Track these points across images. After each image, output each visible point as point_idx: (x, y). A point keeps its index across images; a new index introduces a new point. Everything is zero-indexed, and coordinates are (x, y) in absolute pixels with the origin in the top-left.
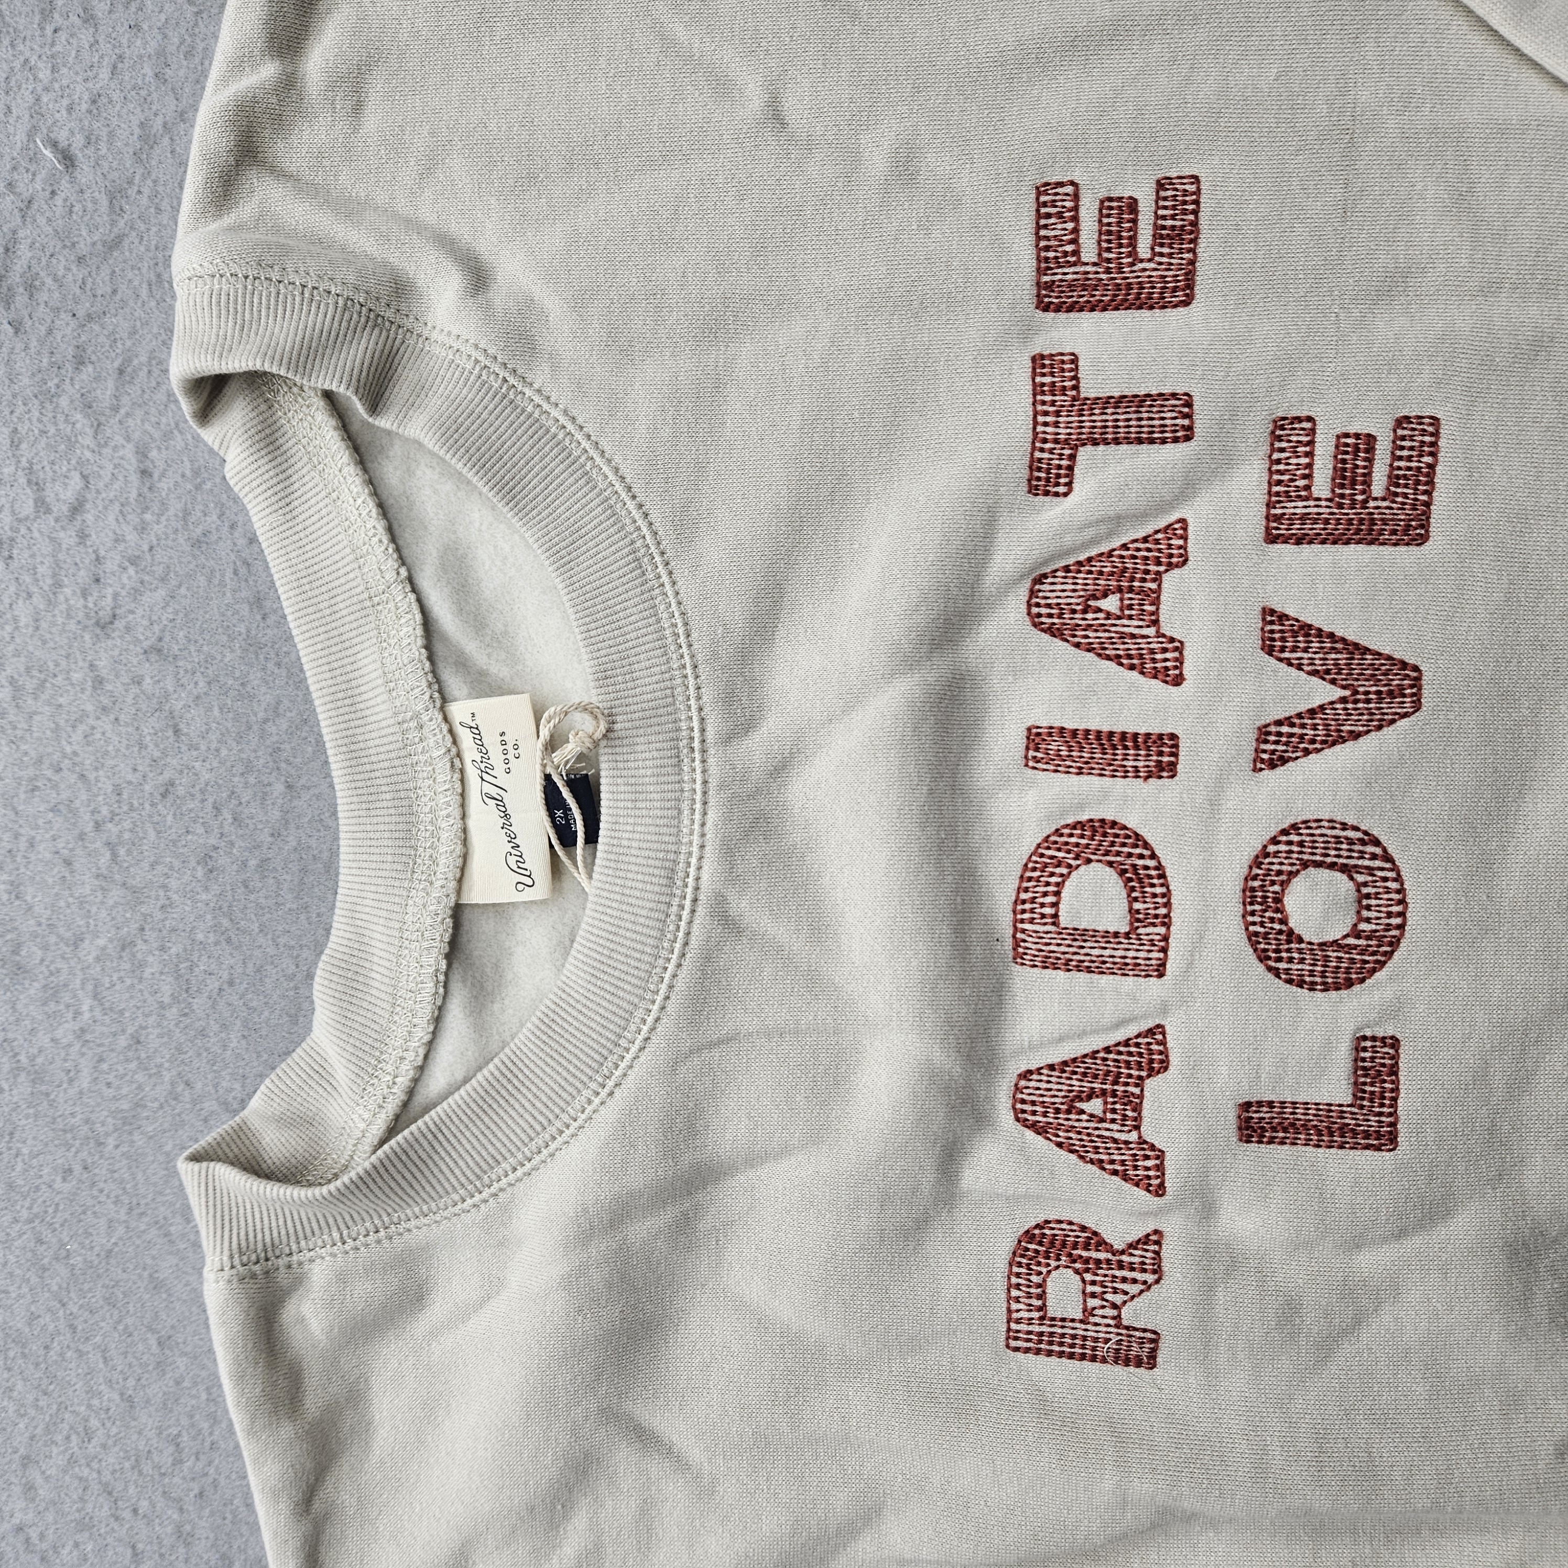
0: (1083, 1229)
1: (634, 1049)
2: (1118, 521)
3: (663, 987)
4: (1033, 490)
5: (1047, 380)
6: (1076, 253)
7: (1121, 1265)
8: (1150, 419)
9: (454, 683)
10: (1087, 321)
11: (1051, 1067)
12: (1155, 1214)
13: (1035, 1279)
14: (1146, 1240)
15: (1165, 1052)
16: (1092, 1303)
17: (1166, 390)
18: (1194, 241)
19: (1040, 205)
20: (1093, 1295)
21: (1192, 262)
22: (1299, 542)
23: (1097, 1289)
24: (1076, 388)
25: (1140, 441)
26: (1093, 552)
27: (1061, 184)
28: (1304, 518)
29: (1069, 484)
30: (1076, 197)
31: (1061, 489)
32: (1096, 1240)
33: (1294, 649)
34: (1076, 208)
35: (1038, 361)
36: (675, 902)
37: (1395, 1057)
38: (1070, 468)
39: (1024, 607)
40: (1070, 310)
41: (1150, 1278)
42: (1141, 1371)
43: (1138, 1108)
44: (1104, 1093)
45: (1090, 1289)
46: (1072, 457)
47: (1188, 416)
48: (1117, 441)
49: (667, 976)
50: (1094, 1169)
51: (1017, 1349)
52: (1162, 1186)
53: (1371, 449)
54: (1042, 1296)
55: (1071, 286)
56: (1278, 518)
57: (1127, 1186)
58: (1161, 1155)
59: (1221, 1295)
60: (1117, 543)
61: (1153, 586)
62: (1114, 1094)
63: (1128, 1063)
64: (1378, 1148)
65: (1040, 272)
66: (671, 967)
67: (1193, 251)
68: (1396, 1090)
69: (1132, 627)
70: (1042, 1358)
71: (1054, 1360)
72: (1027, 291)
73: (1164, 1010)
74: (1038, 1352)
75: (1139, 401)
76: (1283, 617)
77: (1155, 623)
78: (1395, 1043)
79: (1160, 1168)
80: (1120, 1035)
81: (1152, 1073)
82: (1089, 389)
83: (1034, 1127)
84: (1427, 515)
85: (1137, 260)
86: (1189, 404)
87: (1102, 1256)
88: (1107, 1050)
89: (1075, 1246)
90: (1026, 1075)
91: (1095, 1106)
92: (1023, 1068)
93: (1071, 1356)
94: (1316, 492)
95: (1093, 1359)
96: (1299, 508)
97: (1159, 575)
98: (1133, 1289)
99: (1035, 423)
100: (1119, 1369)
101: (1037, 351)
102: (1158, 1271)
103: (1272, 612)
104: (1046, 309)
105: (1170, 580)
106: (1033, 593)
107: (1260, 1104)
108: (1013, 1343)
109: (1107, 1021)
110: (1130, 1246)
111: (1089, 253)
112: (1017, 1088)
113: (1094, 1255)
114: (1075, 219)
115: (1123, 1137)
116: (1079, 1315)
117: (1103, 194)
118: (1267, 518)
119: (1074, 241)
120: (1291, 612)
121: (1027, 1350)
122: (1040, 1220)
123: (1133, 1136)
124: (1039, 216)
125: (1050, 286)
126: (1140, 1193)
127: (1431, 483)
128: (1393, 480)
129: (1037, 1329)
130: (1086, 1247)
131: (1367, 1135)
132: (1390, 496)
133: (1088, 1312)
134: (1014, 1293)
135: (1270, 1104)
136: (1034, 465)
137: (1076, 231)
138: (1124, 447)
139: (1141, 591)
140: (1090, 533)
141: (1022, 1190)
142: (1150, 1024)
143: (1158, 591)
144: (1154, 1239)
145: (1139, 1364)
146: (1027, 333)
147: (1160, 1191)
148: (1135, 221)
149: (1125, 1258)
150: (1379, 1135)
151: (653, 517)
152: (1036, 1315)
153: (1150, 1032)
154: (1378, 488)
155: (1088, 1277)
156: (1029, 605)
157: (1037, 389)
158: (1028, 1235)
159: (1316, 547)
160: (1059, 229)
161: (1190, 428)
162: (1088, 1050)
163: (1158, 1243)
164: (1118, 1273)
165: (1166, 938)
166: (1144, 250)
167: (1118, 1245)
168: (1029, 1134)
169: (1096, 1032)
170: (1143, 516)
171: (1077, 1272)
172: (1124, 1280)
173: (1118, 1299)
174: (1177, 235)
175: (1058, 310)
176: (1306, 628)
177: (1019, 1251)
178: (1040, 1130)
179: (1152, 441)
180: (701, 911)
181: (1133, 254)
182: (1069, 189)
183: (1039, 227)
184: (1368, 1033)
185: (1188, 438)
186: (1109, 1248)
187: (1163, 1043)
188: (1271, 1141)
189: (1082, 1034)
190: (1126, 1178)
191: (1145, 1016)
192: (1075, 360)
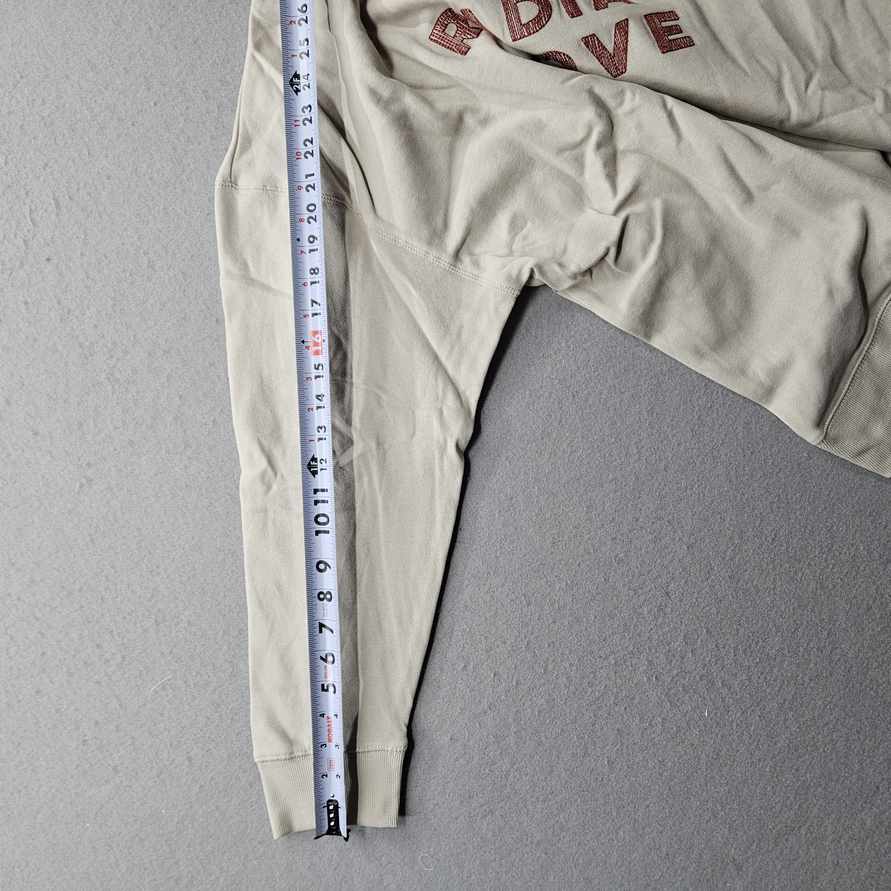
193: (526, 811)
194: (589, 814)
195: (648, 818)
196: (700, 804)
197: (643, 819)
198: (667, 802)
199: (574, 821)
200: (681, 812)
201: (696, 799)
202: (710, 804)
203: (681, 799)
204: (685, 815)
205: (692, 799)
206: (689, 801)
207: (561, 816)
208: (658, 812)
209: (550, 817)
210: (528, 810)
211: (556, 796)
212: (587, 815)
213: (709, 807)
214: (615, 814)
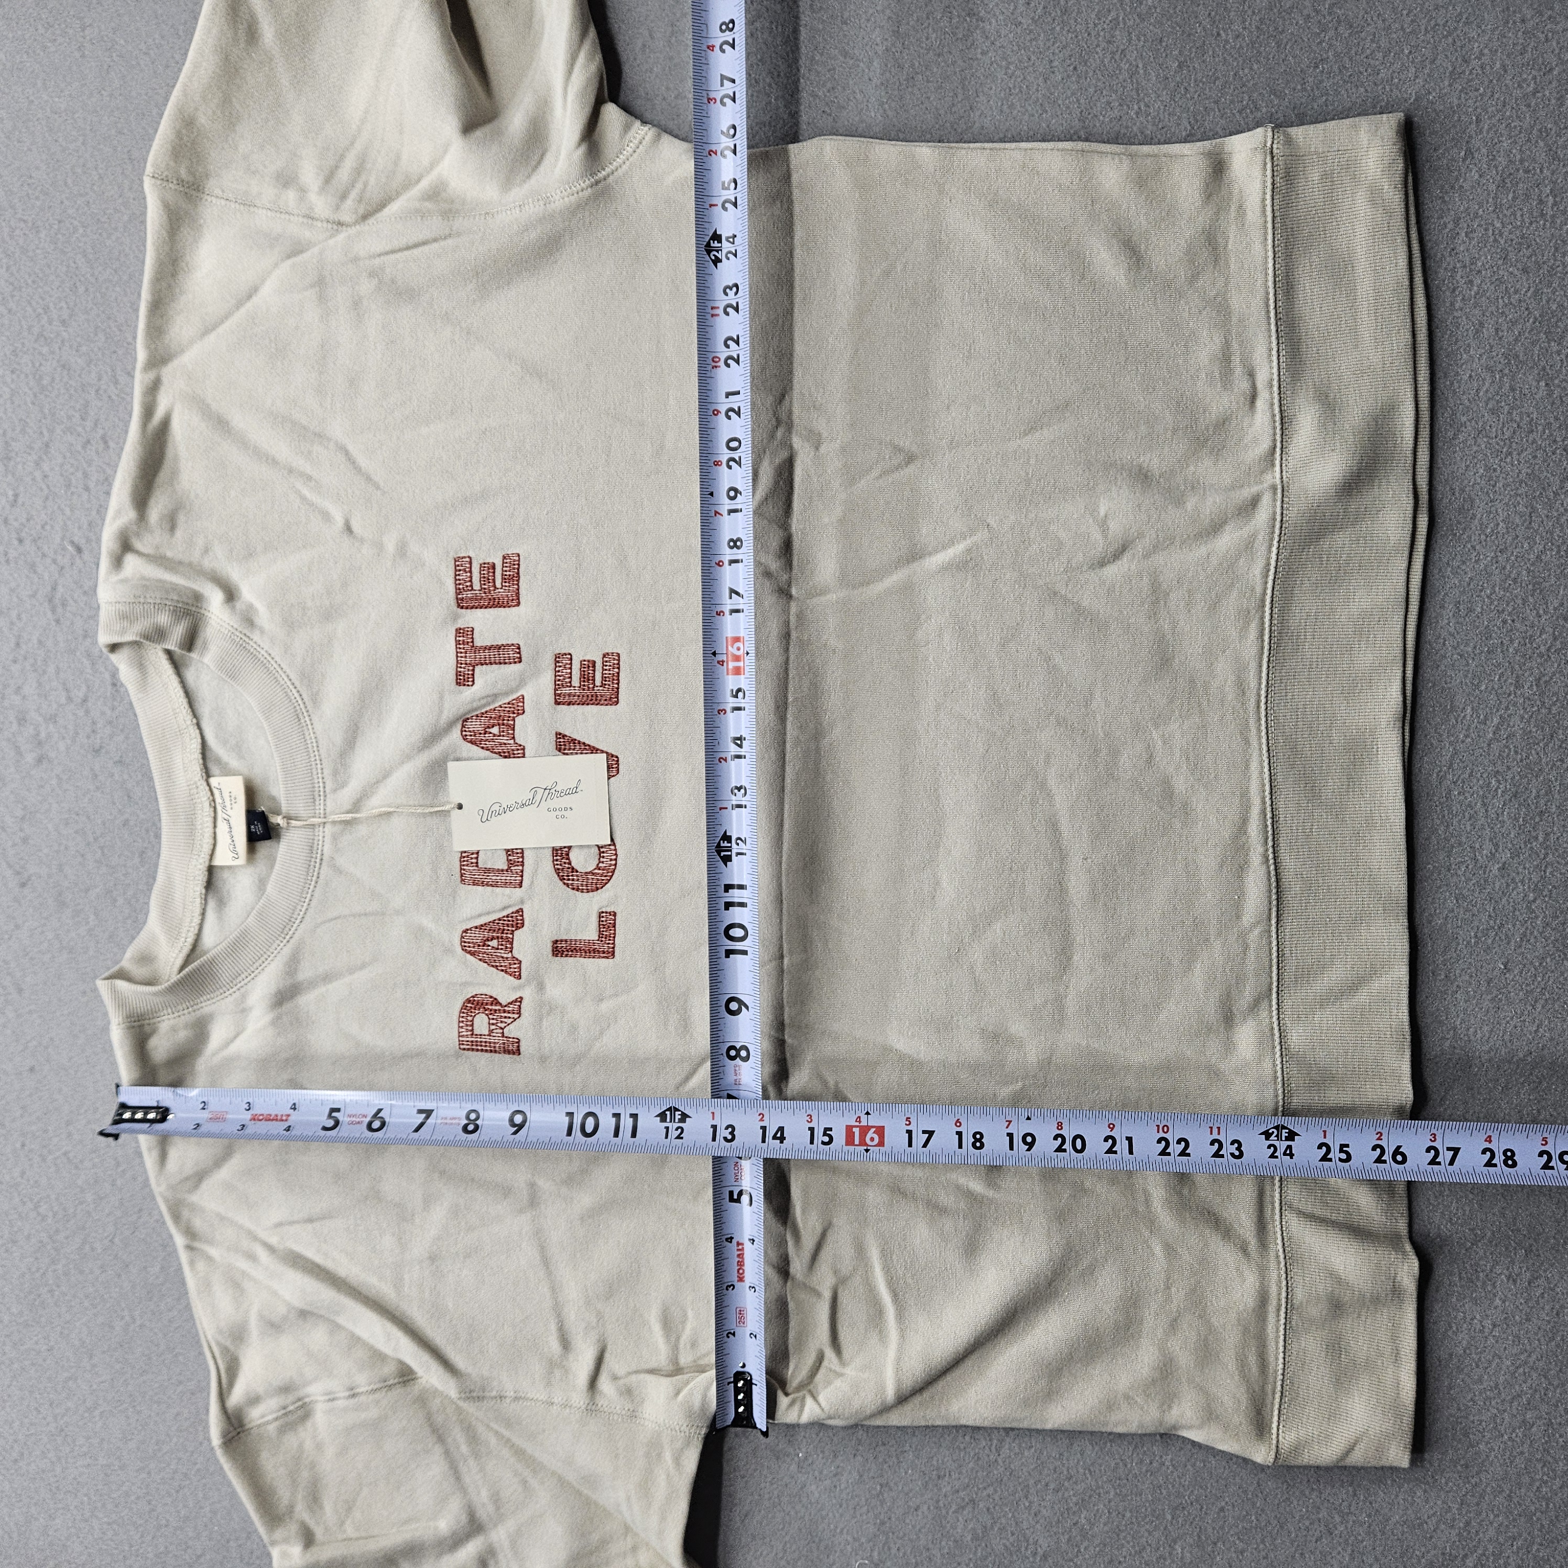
0: (491, 997)
1: (298, 922)
2: (495, 696)
3: (309, 896)
4: (458, 684)
5: (461, 639)
6: (471, 586)
7: (504, 1011)
8: (504, 654)
9: (214, 769)
10: (479, 612)
11: (476, 927)
12: (520, 987)
13: (470, 1018)
14: (516, 1001)
15: (522, 920)
16: (493, 1027)
17: (510, 643)
18: (518, 581)
19: (456, 566)
20: (493, 1024)
21: (518, 589)
22: (569, 704)
23: (494, 1022)
24: (472, 642)
25: (500, 663)
26: (488, 709)
27: (465, 557)
28: (569, 695)
29: (473, 681)
30: (470, 563)
31: (470, 683)
32: (496, 1002)
33: (570, 749)
34: (471, 568)
35: (458, 631)
36: (313, 860)
37: (615, 920)
38: (473, 675)
39: (459, 732)
40: (472, 608)
41: (516, 1016)
42: (515, 1056)
43: (512, 943)
44: (498, 937)
45: (491, 1021)
46: (473, 670)
47: (519, 653)
48: (491, 664)
49: (310, 891)
50: (494, 969)
51: (464, 1049)
52: (520, 975)
53: (594, 666)
54: (472, 1025)
55: (471, 599)
56: (559, 695)
57: (507, 976)
58: (520, 962)
59: (545, 1022)
60: (497, 705)
61: (512, 723)
62: (502, 938)
63: (508, 925)
64: (607, 958)
65: (457, 594)
66: (312, 887)
67: (518, 585)
68: (615, 934)
69: (504, 740)
70: (475, 1053)
71: (479, 1053)
72: (453, 602)
73: (522, 902)
74: (473, 1050)
75: (499, 647)
76: (564, 736)
77: (513, 738)
78: (615, 914)
79: (520, 968)
80: (505, 913)
81: (518, 928)
82: (478, 642)
83: (469, 952)
84: (618, 692)
85: (496, 588)
86: (519, 648)
87: (498, 1008)
88: (499, 919)
89: (487, 1004)
90: (466, 931)
91: (494, 943)
92: (464, 928)
93: (486, 1051)
94: (573, 684)
95: (495, 1052)
96: (566, 690)
97: (514, 720)
98: (509, 1021)
99: (457, 657)
100: (507, 1056)
101: (459, 626)
102: (519, 1013)
103: (560, 734)
104: (462, 608)
105: (519, 720)
106: (463, 726)
107: (562, 941)
108: (462, 1047)
109: (499, 906)
110: (511, 1003)
111: (477, 586)
112: (462, 937)
113: (494, 1007)
114: (471, 572)
115: (505, 956)
116: (487, 1033)
117: (482, 562)
118: (555, 694)
119: (471, 581)
120: (567, 733)
121: (468, 1049)
122: (473, 994)
123: (510, 955)
124: (456, 570)
125: (462, 599)
126: (512, 978)
127: (618, 680)
128: (604, 678)
129: (470, 1039)
130: (492, 1004)
131: (604, 952)
132: (603, 685)
133: (491, 1031)
134: (461, 1024)
135: (566, 941)
136: (458, 674)
137: (471, 577)
138: (494, 666)
139: (508, 725)
140: (483, 702)
141: (464, 980)
142: (517, 908)
143: (514, 725)
144: (520, 1000)
145: (514, 1053)
146: (455, 618)
147: (519, 977)
148: (494, 573)
149: (506, 1008)
150: (609, 953)
151: (304, 696)
152: (469, 1033)
153: (517, 912)
154: (598, 682)
155: (491, 1017)
156: (462, 731)
157: (458, 643)
158: (468, 1001)
159: (576, 706)
160: (464, 576)
161: (520, 658)
162: (491, 920)
163: (520, 1002)
164: (503, 1015)
165: (522, 871)
166: (498, 584)
167: (504, 1003)
168: (468, 956)
169: (494, 912)
170: (507, 694)
171: (487, 1015)
172: (505, 1017)
173: (503, 1025)
174: (511, 578)
175: (467, 608)
176: (574, 740)
177: (464, 1007)
178: (472, 954)
179: (505, 663)
180: (324, 863)
181: (494, 586)
182: (468, 559)
183: (456, 575)
184: (604, 910)
185: (520, 662)
186: (501, 1004)
187: (522, 916)
188: (566, 956)
189: (488, 913)
190: (506, 972)
191: (514, 905)
192: (472, 631)
193: (1027, 1504)
194: (1128, 1515)
195: (1222, 1528)
196: (1307, 1511)
197: (1214, 1529)
198: (1254, 1504)
199: (1105, 1525)
200: (1276, 1522)
201: (1301, 1503)
202: (1323, 1514)
203: (1277, 1502)
204: (1282, 1527)
205: (1295, 1502)
206: (1289, 1506)
207: (1083, 1516)
208: (1239, 1518)
209: (1066, 1515)
210: (1030, 1502)
211: (1076, 1483)
212: (1124, 1516)
213: (1321, 1516)
214: (1169, 1517)
